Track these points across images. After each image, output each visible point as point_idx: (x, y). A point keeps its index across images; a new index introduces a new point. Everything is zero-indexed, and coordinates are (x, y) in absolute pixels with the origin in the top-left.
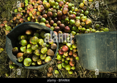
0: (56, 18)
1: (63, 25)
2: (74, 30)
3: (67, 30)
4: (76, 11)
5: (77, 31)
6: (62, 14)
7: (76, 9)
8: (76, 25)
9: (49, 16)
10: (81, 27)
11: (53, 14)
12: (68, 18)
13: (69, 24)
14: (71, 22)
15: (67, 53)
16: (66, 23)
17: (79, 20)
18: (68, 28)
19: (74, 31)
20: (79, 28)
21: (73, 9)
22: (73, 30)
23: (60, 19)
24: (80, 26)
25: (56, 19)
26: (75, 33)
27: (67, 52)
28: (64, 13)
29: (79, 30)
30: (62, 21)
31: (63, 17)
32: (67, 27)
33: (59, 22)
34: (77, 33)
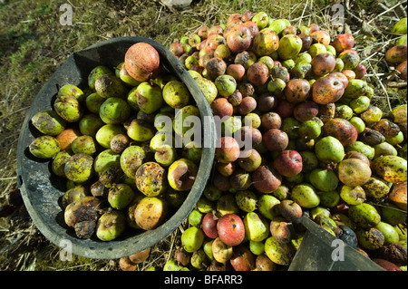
0: (272, 99)
1: (283, 137)
2: (320, 185)
3: (289, 167)
4: (370, 118)
5: (326, 198)
6: (304, 93)
7: (377, 113)
8: (343, 170)
10: (359, 196)
12: (322, 124)
13: (313, 150)
14: (328, 147)
15: (225, 251)
16: (299, 138)
17: (365, 159)
18: (294, 162)
19: (317, 191)
20: (346, 195)
21: (361, 103)
22: (312, 181)
23: (286, 109)
24: (359, 189)
25: (267, 102)
26: (314, 198)
27: (230, 250)
28: (314, 95)
29: (342, 201)
30: (289, 121)
31: (301, 110)
32: (296, 155)
33: (276, 118)
34: (322, 205)
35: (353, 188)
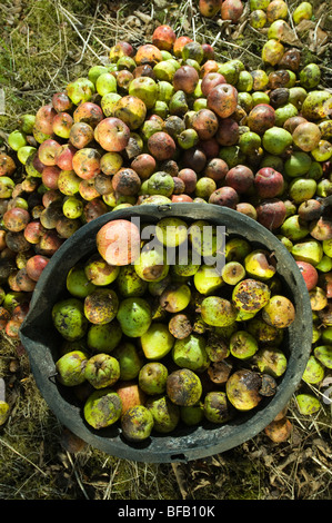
0: (198, 153)
1: (241, 170)
2: (302, 171)
3: (273, 184)
4: (262, 85)
5: (314, 174)
6: (215, 121)
7: (260, 75)
8: (300, 143)
9: (162, 153)
10: (327, 147)
11: (176, 140)
12: (248, 128)
13: (266, 153)
14: (277, 140)
15: (318, 294)
16: (248, 156)
17: (298, 119)
18: (273, 177)
19: (305, 176)
20: (320, 156)
21: (246, 81)
22: (293, 174)
23: (213, 147)
24: (321, 142)
25: (199, 159)
26: (310, 183)
27: (318, 289)
28: (221, 114)
29: (322, 163)
30: (226, 153)
31: (225, 135)
32: (267, 171)
33: (217, 163)
34: (318, 181)
35: (318, 147)
